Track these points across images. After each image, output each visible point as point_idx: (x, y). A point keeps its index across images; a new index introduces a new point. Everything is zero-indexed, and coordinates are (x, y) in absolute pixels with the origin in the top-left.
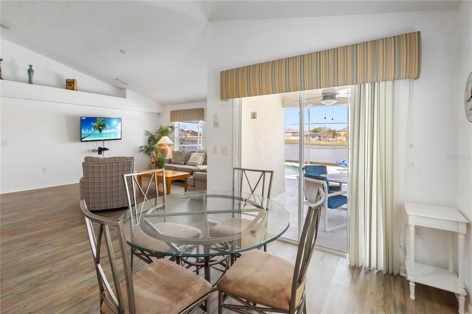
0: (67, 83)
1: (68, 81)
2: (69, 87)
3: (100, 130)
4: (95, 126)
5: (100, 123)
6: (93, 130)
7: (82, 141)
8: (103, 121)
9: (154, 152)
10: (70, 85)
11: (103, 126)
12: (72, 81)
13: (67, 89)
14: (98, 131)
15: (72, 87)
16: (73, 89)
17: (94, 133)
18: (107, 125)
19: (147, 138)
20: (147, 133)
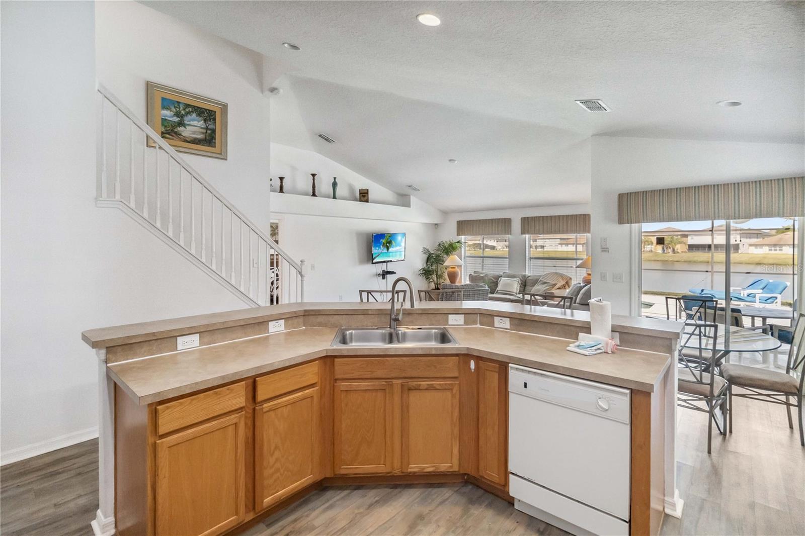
0: (360, 194)
1: (361, 192)
2: (362, 199)
3: (388, 248)
4: (384, 243)
5: (388, 239)
6: (382, 248)
7: (372, 263)
8: (390, 236)
9: (434, 277)
10: (364, 196)
11: (390, 242)
12: (366, 192)
13: (360, 201)
14: (386, 249)
15: (366, 198)
16: (367, 201)
17: (383, 252)
18: (393, 241)
19: (426, 256)
20: (426, 251)
